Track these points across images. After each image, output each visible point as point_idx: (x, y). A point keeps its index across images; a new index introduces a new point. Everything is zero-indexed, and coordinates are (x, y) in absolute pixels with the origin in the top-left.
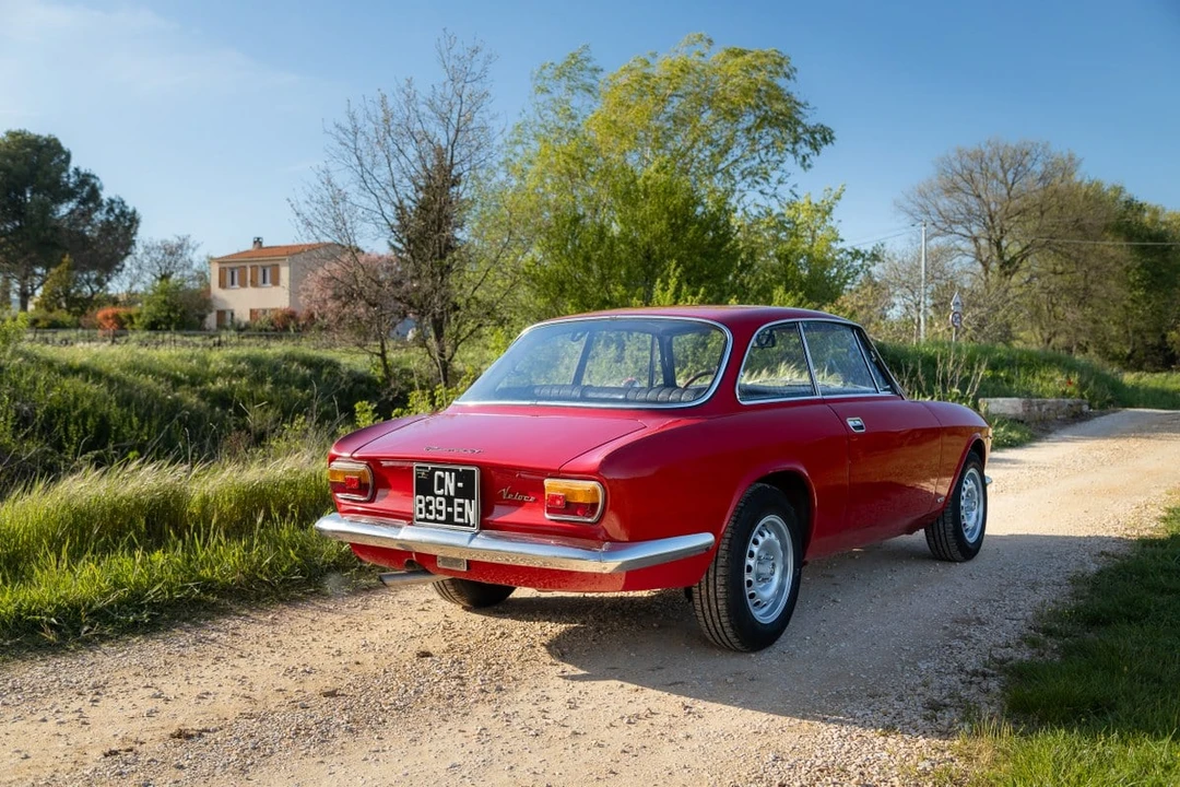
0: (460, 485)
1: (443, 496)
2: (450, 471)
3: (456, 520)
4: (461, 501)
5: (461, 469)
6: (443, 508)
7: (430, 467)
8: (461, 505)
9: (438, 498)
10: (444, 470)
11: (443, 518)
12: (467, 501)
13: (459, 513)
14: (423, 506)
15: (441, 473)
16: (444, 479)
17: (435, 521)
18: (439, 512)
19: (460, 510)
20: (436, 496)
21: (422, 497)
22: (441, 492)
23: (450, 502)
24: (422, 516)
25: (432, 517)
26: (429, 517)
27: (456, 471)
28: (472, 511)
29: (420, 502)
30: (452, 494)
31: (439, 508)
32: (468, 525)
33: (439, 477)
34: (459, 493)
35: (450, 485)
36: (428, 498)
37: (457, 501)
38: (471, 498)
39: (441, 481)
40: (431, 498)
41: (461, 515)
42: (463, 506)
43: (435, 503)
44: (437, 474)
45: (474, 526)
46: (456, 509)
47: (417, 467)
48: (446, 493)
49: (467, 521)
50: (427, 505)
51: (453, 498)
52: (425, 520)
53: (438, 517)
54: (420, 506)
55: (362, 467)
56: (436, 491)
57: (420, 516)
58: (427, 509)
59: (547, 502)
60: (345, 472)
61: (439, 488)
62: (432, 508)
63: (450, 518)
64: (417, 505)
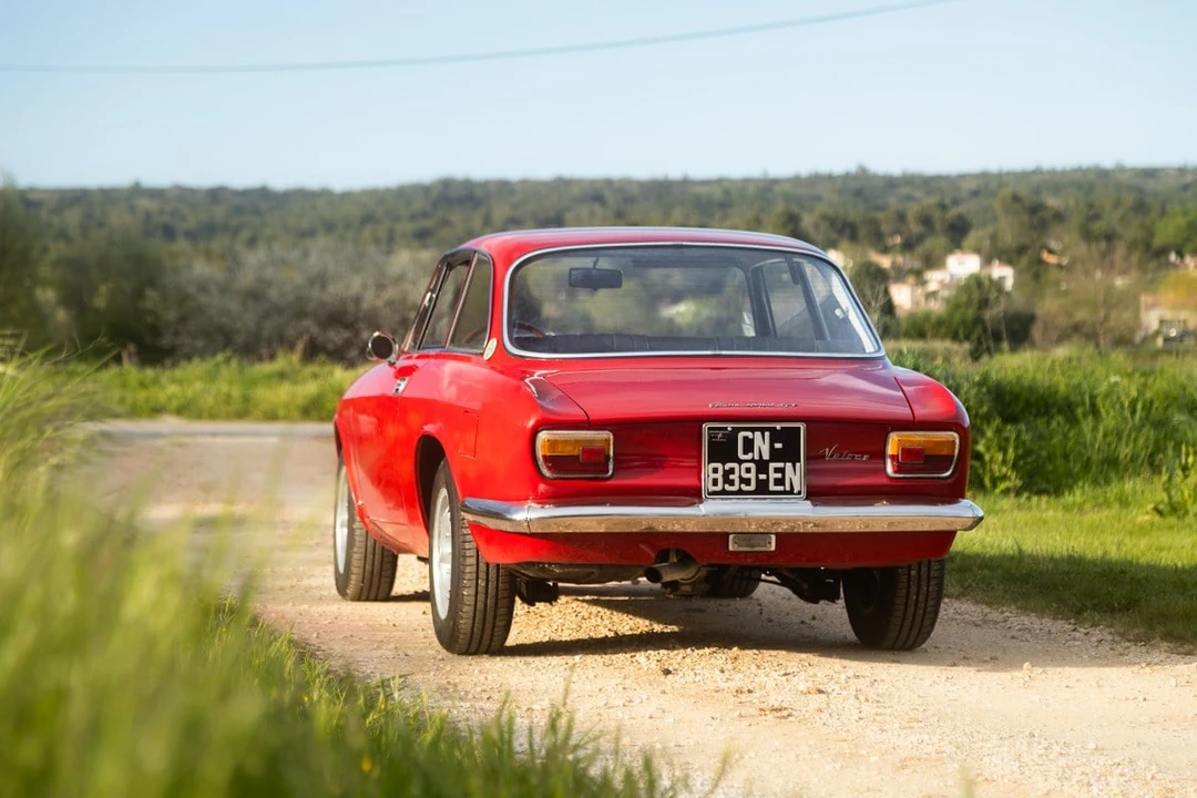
0: (778, 446)
1: (752, 461)
2: (762, 430)
3: (772, 487)
4: (781, 465)
5: (778, 426)
6: (752, 476)
7: (730, 426)
8: (777, 470)
9: (745, 465)
10: (753, 430)
11: (752, 487)
12: (789, 465)
13: (775, 479)
14: (719, 476)
15: (749, 434)
16: (753, 440)
17: (740, 492)
18: (747, 482)
19: (779, 475)
20: (740, 462)
21: (719, 465)
22: (749, 456)
23: (762, 466)
24: (719, 488)
25: (735, 488)
26: (727, 487)
27: (772, 430)
28: (795, 475)
29: (715, 470)
30: (766, 456)
31: (745, 476)
32: (791, 492)
33: (745, 438)
34: (776, 455)
35: (762, 445)
36: (727, 466)
37: (772, 466)
38: (795, 460)
39: (749, 446)
40: (735, 465)
41: (779, 482)
42: (782, 471)
43: (739, 471)
44: (741, 435)
45: (799, 493)
46: (773, 476)
47: (709, 429)
48: (757, 458)
49: (788, 488)
50: (727, 474)
51: (767, 462)
52: (723, 492)
53: (744, 487)
54: (715, 476)
55: (606, 435)
56: (741, 456)
57: (715, 489)
58: (727, 480)
59: (893, 458)
60: (577, 442)
61: (745, 453)
62: (735, 477)
63: (762, 487)
64: (709, 474)
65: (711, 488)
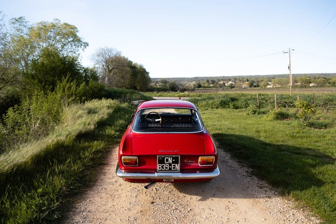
0: (174, 160)
1: (168, 163)
2: (170, 157)
3: (172, 169)
5: (174, 156)
6: (168, 167)
7: (163, 156)
8: (173, 166)
9: (166, 165)
10: (168, 157)
11: (168, 169)
12: (176, 165)
14: (161, 167)
15: (167, 158)
18: (167, 168)
19: (174, 167)
20: (165, 164)
22: (167, 163)
23: (170, 165)
24: (161, 169)
25: (164, 169)
26: (162, 169)
27: (172, 157)
28: (178, 167)
30: (171, 163)
31: (166, 167)
32: (177, 170)
33: (166, 159)
34: (173, 163)
35: (170, 160)
36: (162, 165)
38: (178, 163)
39: (167, 160)
40: (164, 165)
42: (175, 166)
43: (165, 166)
44: (166, 158)
45: (178, 170)
46: (173, 167)
47: (158, 157)
49: (176, 169)
50: (162, 166)
51: (171, 164)
52: (162, 170)
53: (166, 169)
55: (136, 158)
56: (165, 162)
58: (162, 167)
59: (200, 162)
60: (129, 159)
61: (166, 162)
62: (164, 167)
63: (170, 169)
64: (158, 166)
65: (159, 169)
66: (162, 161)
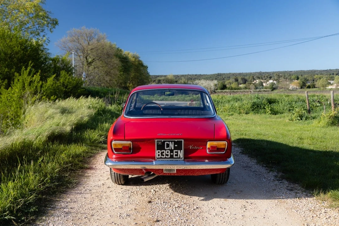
0: (176, 146)
1: (169, 150)
2: (172, 141)
3: (174, 157)
4: (177, 151)
5: (176, 140)
6: (169, 154)
7: (163, 140)
8: (176, 152)
9: (167, 151)
10: (169, 141)
11: (169, 156)
12: (179, 151)
13: (175, 155)
14: (160, 154)
15: (168, 143)
16: (169, 144)
17: (166, 158)
18: (168, 155)
19: (176, 154)
20: (166, 150)
21: (160, 151)
22: (168, 148)
23: (172, 151)
24: (160, 157)
25: (164, 157)
26: (162, 157)
27: (174, 141)
28: (181, 154)
29: (159, 152)
30: (173, 148)
31: (167, 153)
32: (180, 158)
33: (167, 144)
34: (175, 148)
35: (172, 146)
36: (162, 151)
37: (174, 151)
38: (181, 149)
39: (168, 146)
40: (164, 151)
41: (176, 155)
42: (177, 152)
43: (165, 152)
44: (166, 143)
45: (182, 158)
46: (175, 154)
47: (157, 141)
48: (170, 149)
49: (179, 157)
50: (162, 153)
51: (173, 150)
52: (161, 158)
53: (167, 157)
54: (159, 154)
55: (129, 142)
56: (166, 148)
57: (159, 157)
58: (162, 155)
59: (209, 148)
60: (121, 144)
61: (167, 147)
62: (164, 154)
63: (172, 157)
64: (157, 153)
65: (158, 157)
66: (161, 147)
